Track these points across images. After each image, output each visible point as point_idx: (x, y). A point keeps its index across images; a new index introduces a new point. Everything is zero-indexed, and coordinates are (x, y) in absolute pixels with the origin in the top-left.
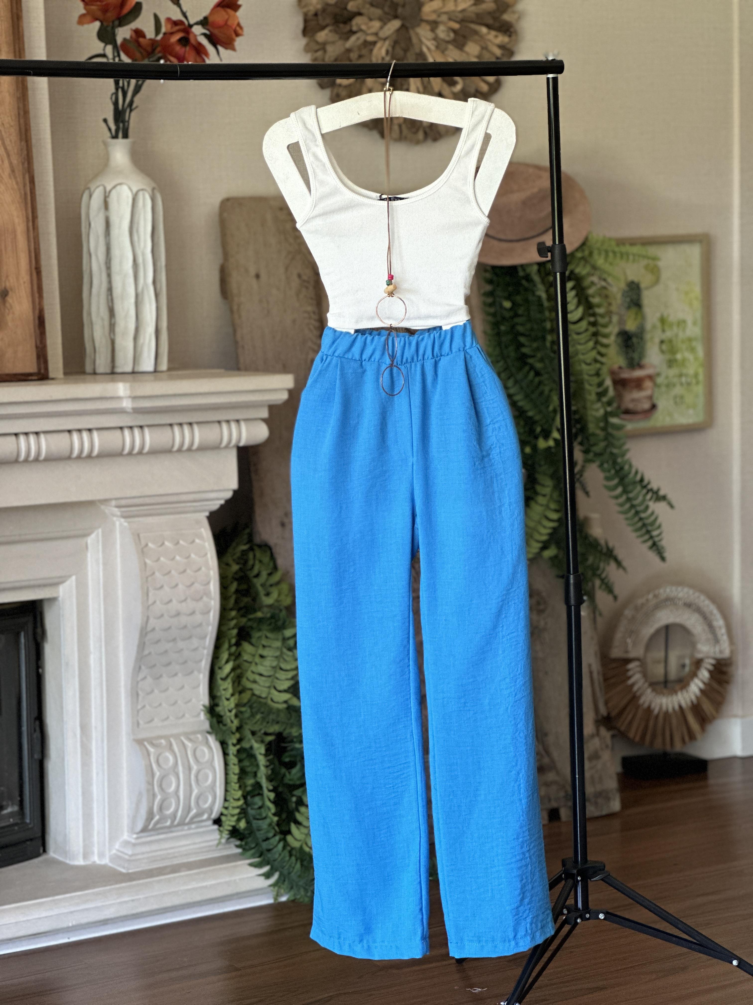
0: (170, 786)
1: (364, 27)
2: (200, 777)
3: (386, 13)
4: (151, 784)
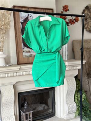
2: (74, 108)
4: (69, 109)
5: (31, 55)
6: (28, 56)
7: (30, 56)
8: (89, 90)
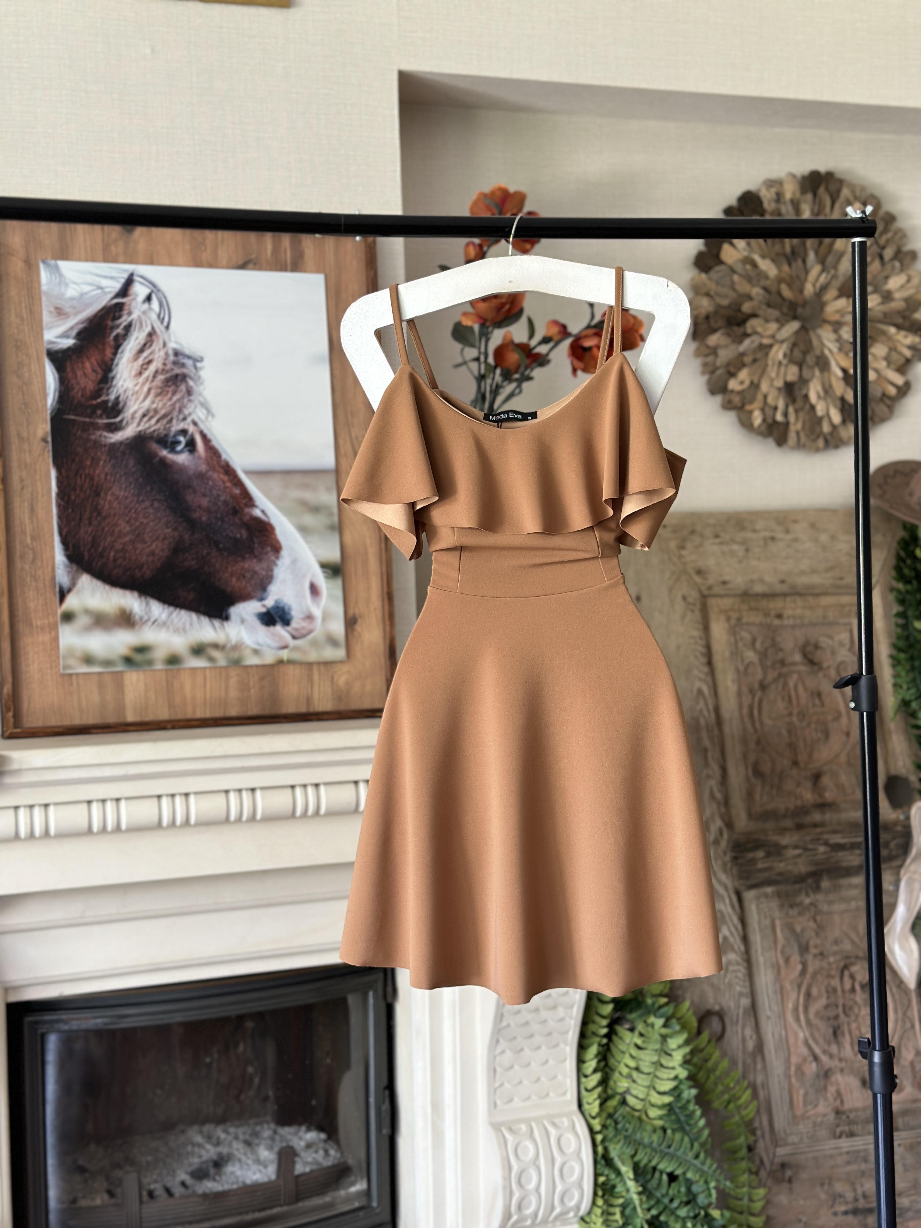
0: (530, 1182)
1: (759, 329)
2: (565, 1170)
3: (783, 314)
4: (507, 1178)
5: (142, 649)
6: (108, 663)
7: (128, 661)
8: (745, 1002)
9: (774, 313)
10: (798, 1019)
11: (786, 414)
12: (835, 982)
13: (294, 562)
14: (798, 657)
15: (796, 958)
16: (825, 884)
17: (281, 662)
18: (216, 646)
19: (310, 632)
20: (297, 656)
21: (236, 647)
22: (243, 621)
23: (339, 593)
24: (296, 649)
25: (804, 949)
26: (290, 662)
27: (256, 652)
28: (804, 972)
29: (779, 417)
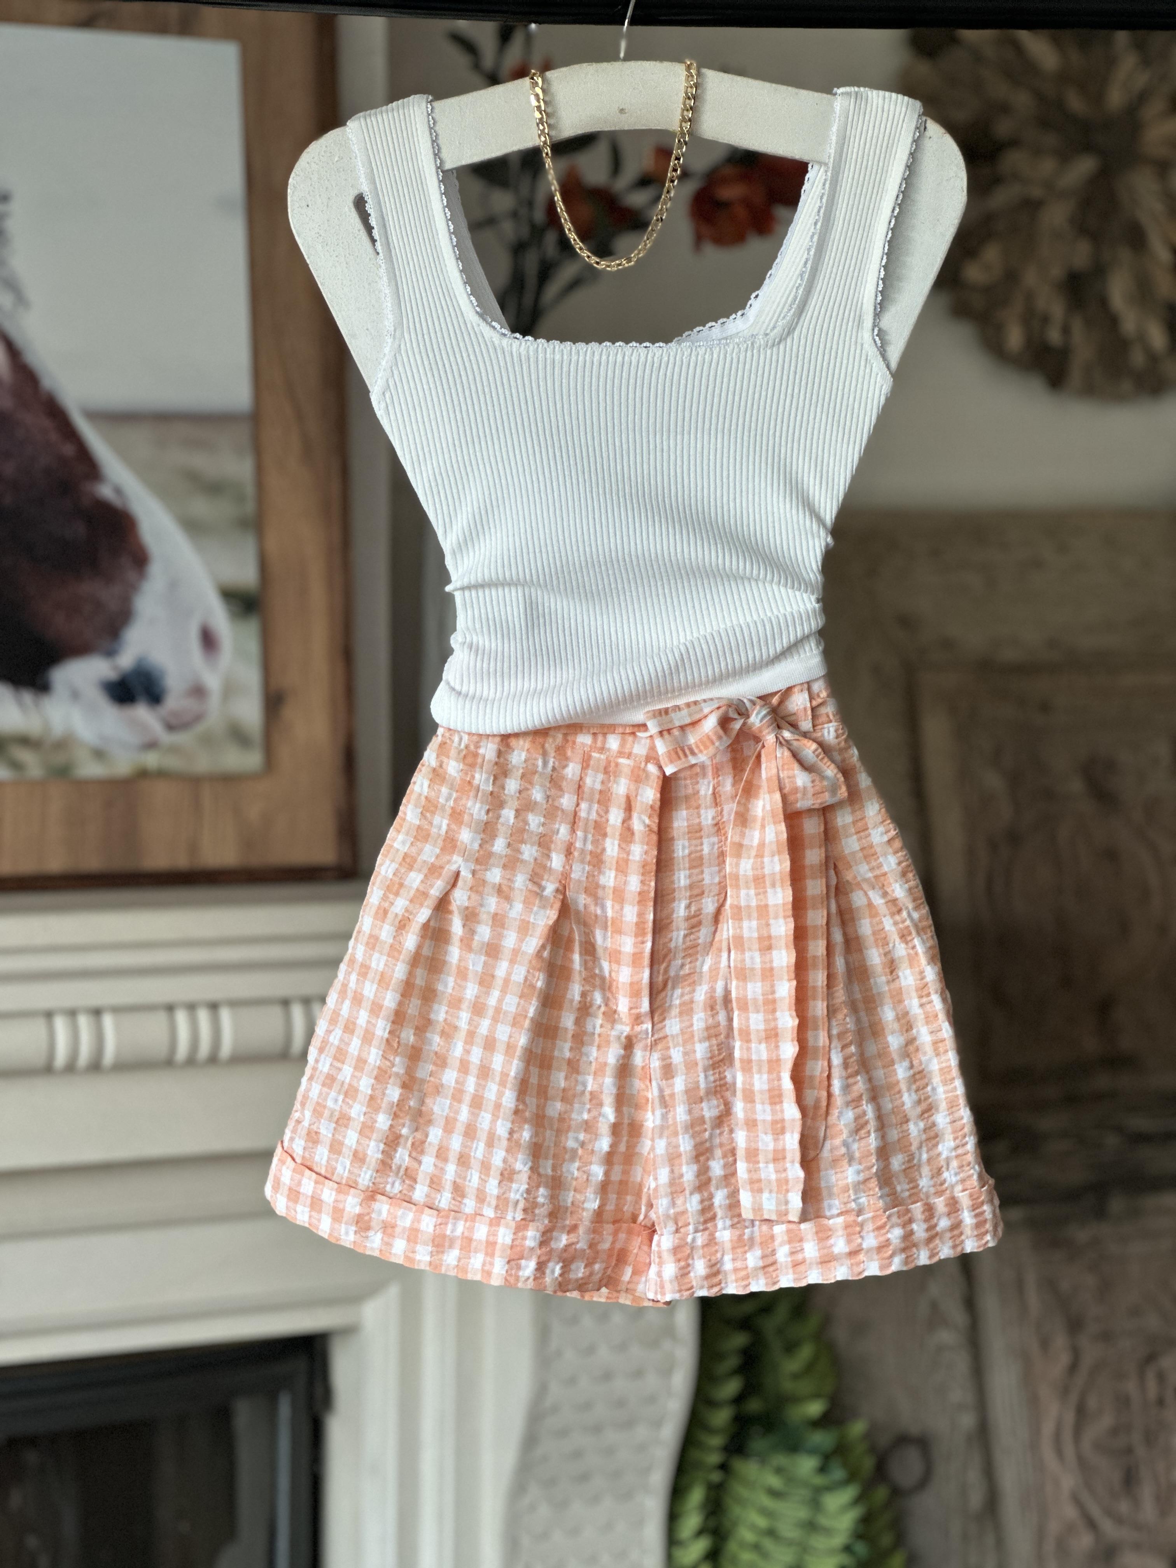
8: (968, 1421)
9: (1051, 140)
10: (1059, 1452)
11: (1066, 330)
12: (1131, 1386)
13: (173, 585)
14: (1076, 785)
15: (1060, 1341)
16: (1117, 1204)
17: (143, 774)
18: (25, 741)
19: (198, 718)
20: (173, 763)
21: (64, 744)
22: (75, 695)
23: (253, 646)
24: (174, 749)
25: (1075, 1325)
26: (162, 774)
27: (99, 754)
28: (1073, 1368)
29: (1054, 336)
